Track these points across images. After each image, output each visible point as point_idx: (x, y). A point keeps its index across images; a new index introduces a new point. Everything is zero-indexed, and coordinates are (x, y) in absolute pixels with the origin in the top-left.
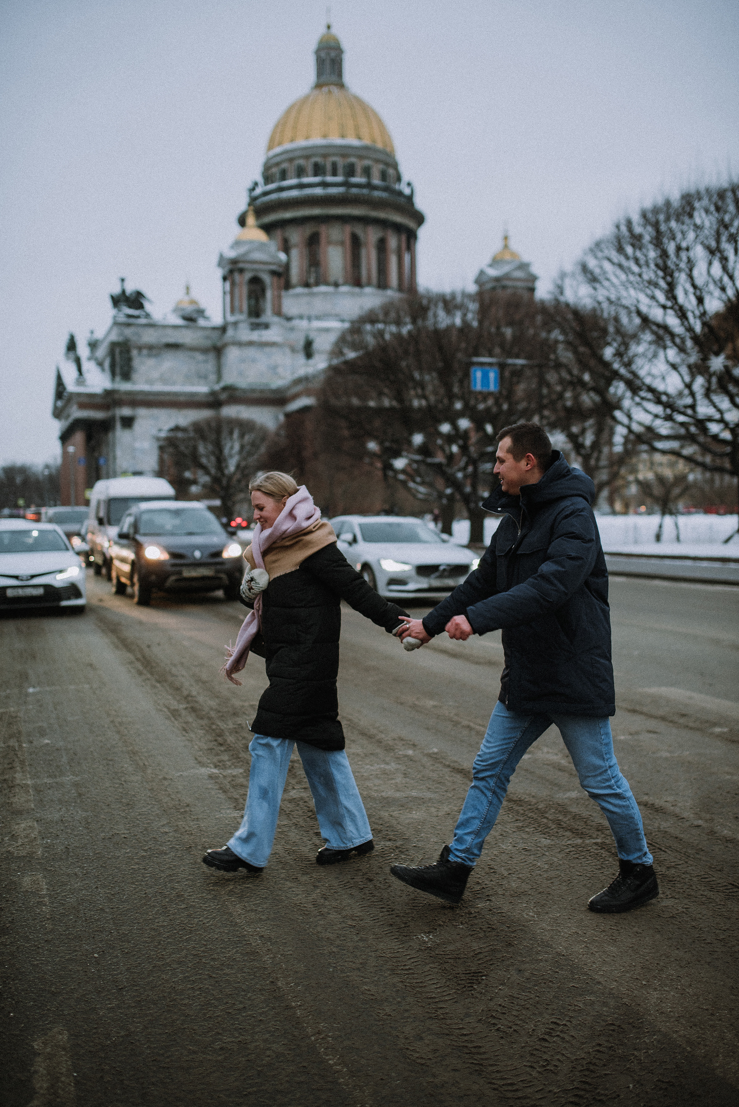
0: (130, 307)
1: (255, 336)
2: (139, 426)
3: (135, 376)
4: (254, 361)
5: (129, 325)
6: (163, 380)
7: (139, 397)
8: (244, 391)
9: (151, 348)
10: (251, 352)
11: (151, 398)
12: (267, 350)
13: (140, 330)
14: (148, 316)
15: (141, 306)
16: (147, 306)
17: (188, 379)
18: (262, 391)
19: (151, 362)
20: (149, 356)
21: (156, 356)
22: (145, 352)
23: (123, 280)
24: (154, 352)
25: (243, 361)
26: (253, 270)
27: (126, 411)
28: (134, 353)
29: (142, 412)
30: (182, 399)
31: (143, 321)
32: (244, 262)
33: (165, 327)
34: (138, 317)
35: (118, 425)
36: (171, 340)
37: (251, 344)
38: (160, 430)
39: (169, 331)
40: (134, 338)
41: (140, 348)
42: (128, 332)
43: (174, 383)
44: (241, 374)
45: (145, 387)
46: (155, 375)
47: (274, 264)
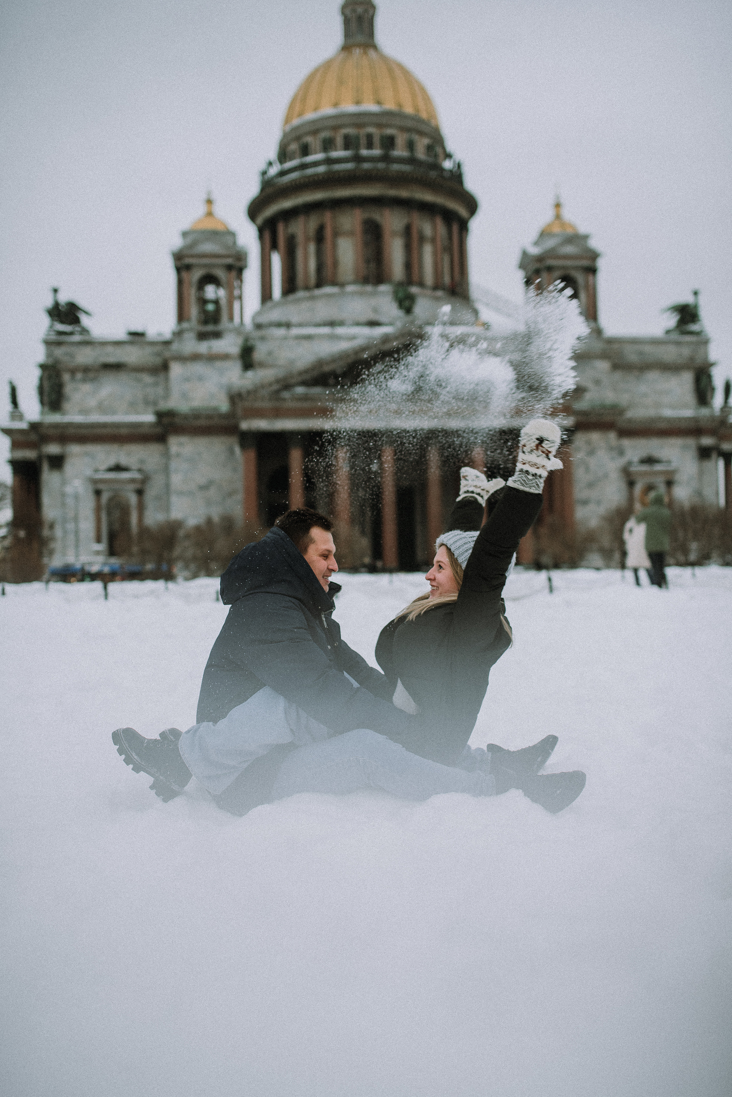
0: (62, 322)
1: (203, 347)
2: (70, 467)
3: (67, 406)
4: (200, 378)
5: (59, 344)
6: (101, 408)
7: (71, 431)
8: (186, 417)
9: (86, 370)
10: (198, 368)
11: (84, 431)
12: (218, 364)
13: (73, 349)
14: (85, 331)
15: (76, 321)
16: (85, 320)
17: (132, 406)
18: (209, 417)
19: (87, 387)
20: (84, 380)
21: (93, 380)
22: (79, 376)
23: (56, 291)
24: (91, 375)
25: (187, 379)
26: (205, 266)
27: (53, 449)
28: (66, 377)
29: (74, 449)
30: (124, 431)
31: (77, 338)
32: (192, 256)
33: (104, 344)
34: (71, 333)
35: (45, 467)
36: (111, 360)
37: (196, 357)
38: (96, 471)
39: (110, 349)
40: (65, 359)
41: (73, 372)
42: (59, 352)
43: (114, 413)
44: (184, 396)
45: (78, 418)
46: (92, 402)
47: (228, 256)
